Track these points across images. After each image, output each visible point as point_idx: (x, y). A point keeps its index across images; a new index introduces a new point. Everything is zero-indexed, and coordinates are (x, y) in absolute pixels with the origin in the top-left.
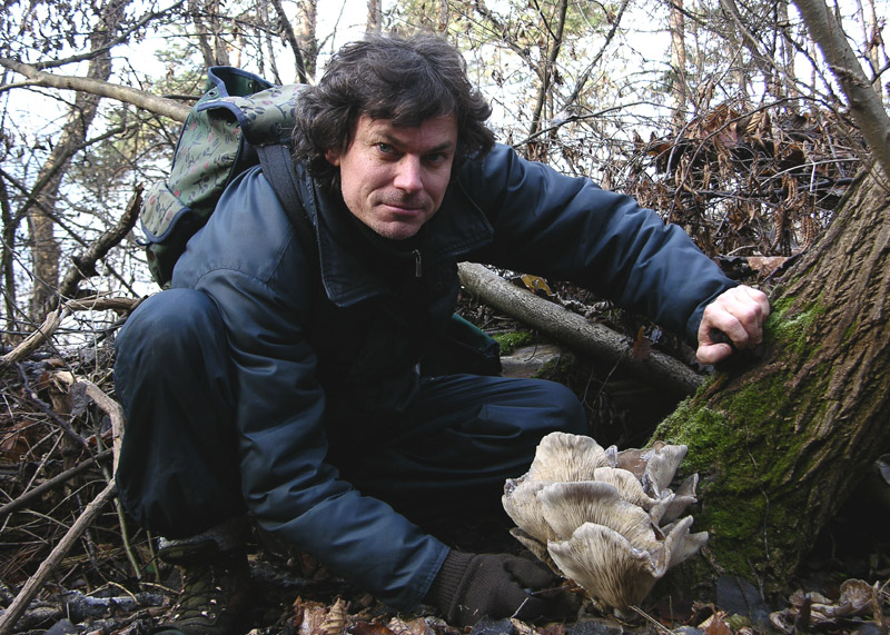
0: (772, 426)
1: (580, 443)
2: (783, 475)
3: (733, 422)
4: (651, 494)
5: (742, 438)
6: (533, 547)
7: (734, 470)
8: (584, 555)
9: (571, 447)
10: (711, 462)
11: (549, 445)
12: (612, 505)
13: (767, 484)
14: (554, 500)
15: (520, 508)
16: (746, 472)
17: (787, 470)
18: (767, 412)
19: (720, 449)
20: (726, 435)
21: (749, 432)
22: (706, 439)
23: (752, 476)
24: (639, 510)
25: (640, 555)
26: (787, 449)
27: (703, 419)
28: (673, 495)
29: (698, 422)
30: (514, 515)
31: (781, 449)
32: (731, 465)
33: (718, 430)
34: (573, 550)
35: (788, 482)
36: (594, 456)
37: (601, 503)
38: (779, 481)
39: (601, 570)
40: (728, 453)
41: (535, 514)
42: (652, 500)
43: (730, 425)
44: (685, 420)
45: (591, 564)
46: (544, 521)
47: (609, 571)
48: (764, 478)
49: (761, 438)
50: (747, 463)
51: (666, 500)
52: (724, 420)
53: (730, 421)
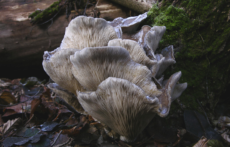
0: (214, 17)
1: (97, 23)
2: (219, 47)
3: (190, 15)
4: (151, 57)
5: (196, 24)
6: (64, 95)
7: (190, 44)
8: (107, 101)
9: (91, 26)
10: (176, 39)
11: (75, 25)
12: (125, 64)
13: (210, 53)
14: (83, 61)
15: (56, 69)
16: (197, 46)
17: (222, 44)
18: (211, 8)
19: (182, 31)
20: (186, 22)
21: (200, 21)
22: (173, 25)
23: (202, 48)
24: (145, 68)
25: (153, 101)
26: (222, 31)
27: (171, 13)
28: (164, 58)
29: (167, 15)
30: (51, 73)
31: (219, 31)
32: (188, 41)
33: (181, 19)
34: (99, 98)
35: (221, 52)
36: (107, 33)
37: (118, 63)
38: (216, 51)
39: (119, 112)
40: (187, 34)
41: (67, 72)
42: (153, 61)
43: (188, 16)
44: (157, 15)
45: (111, 108)
46: (73, 78)
47: (125, 112)
48: (209, 49)
49: (207, 24)
50: (198, 40)
51: (160, 61)
52: (184, 13)
53: (188, 14)
